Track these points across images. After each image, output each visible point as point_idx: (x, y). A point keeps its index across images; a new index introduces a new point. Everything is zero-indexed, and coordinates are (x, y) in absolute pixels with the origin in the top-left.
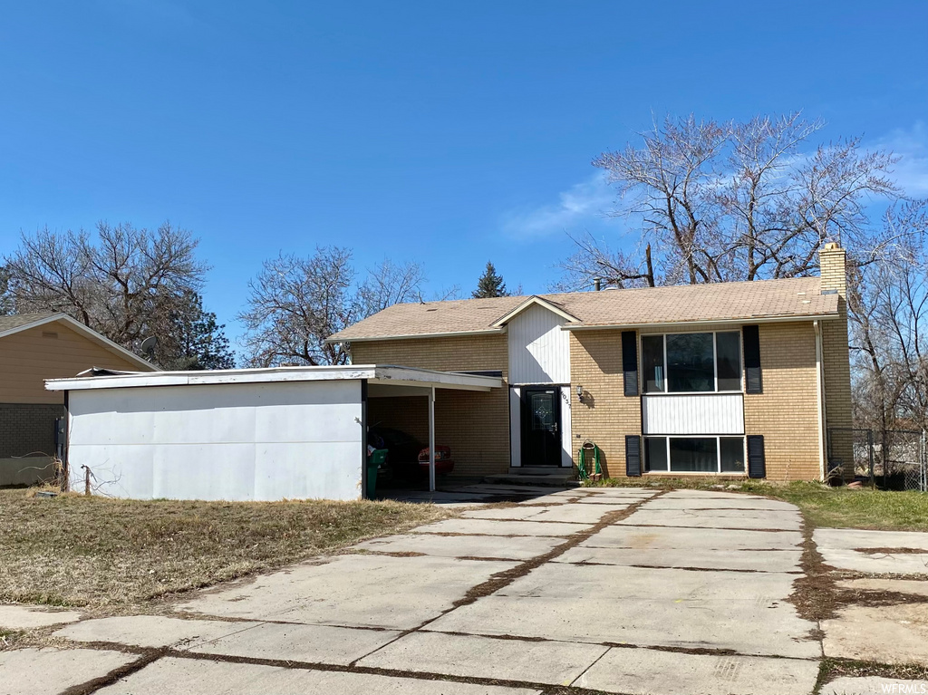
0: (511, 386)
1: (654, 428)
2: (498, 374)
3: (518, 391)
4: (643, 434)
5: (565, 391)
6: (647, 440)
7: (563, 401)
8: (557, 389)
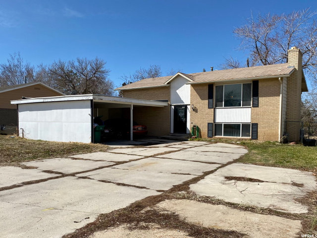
0: (171, 105)
1: (218, 120)
2: (167, 101)
3: (173, 107)
4: (214, 122)
5: (189, 107)
6: (215, 125)
7: (188, 110)
8: (186, 106)
